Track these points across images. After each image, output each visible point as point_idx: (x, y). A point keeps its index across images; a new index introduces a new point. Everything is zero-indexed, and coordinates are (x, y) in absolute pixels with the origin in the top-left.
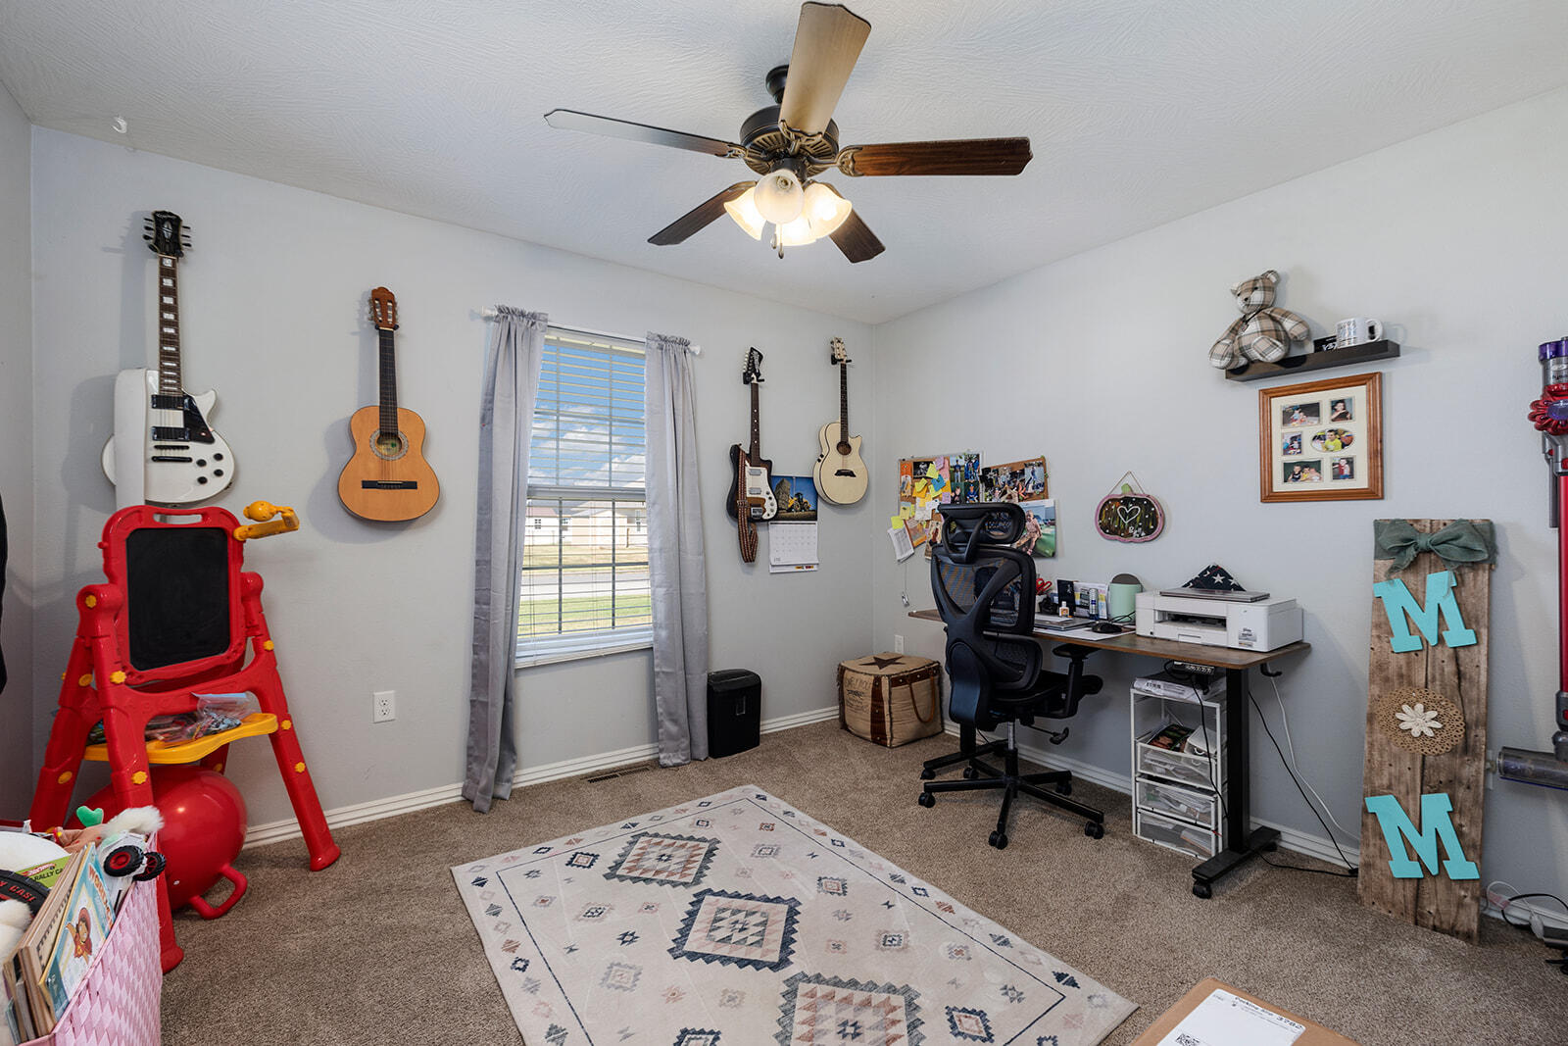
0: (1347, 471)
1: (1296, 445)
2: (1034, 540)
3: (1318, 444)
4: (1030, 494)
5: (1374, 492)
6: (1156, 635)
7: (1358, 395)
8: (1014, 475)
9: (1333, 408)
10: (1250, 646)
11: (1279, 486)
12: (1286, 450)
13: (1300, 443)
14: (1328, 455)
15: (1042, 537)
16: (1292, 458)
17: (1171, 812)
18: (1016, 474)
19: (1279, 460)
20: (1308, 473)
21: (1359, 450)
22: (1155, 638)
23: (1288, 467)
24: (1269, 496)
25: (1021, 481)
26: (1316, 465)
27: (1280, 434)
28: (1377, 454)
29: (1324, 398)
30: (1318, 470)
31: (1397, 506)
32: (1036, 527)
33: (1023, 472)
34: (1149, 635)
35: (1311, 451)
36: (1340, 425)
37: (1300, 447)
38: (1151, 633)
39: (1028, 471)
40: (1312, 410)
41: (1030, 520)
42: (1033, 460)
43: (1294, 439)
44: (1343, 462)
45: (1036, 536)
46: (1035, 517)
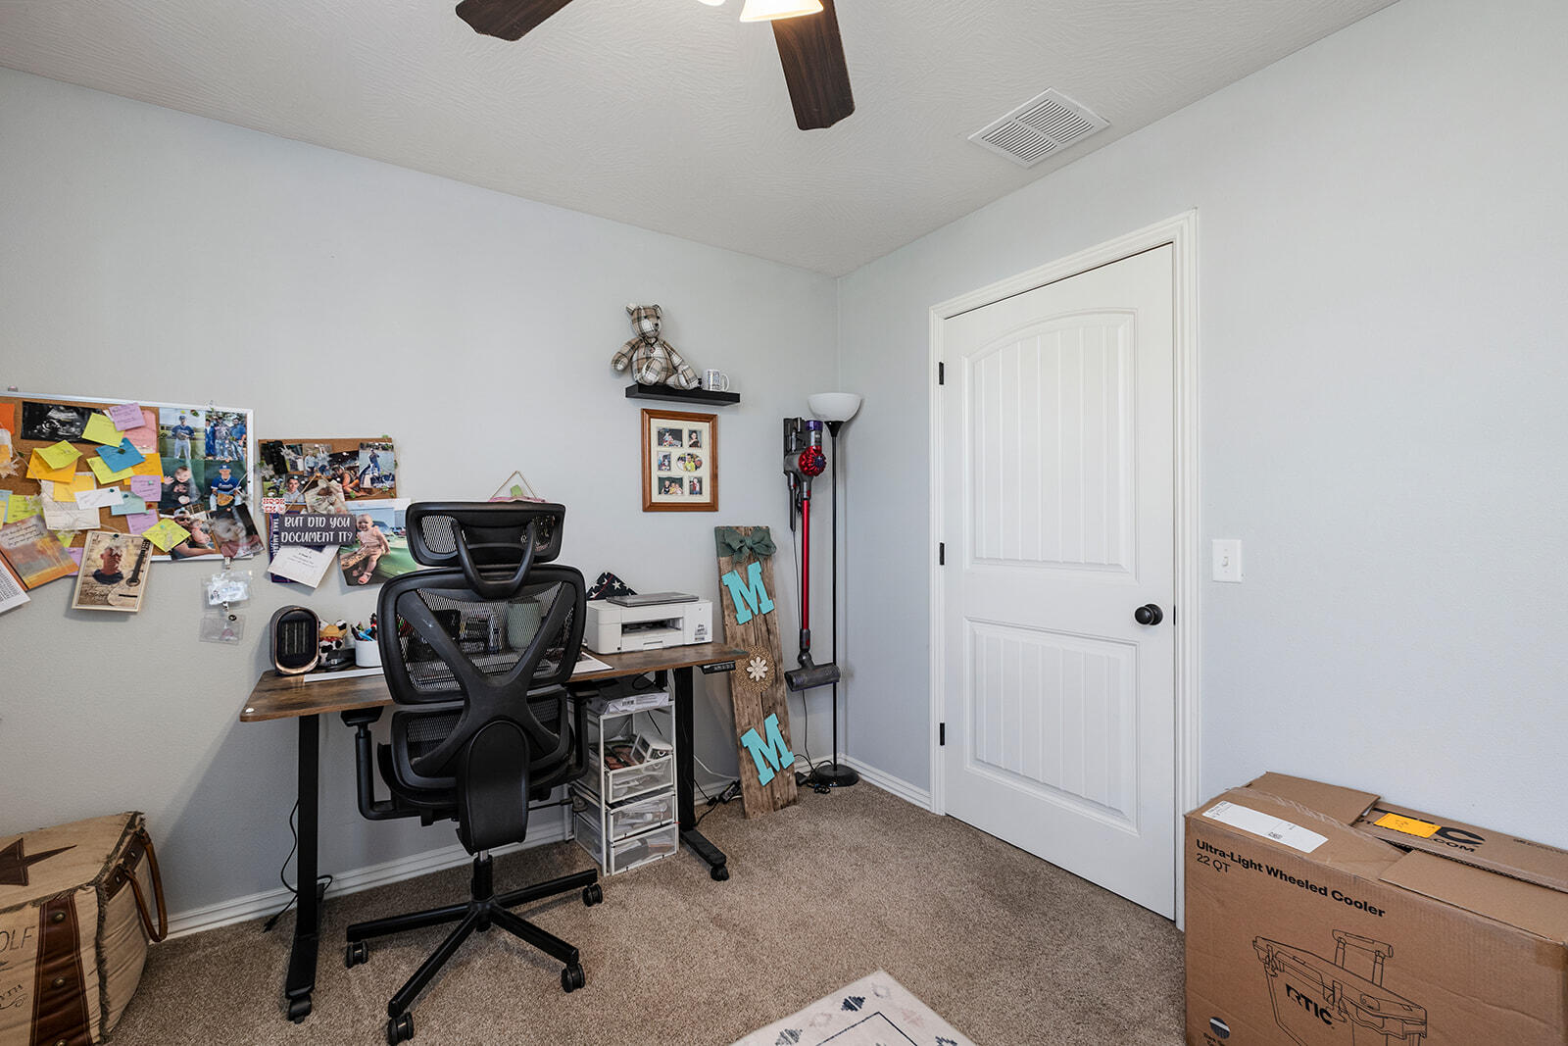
0: (698, 489)
1: (666, 463)
2: (375, 558)
3: (681, 463)
4: (369, 491)
5: (712, 507)
6: (623, 650)
7: (704, 428)
8: (336, 458)
9: (690, 436)
10: (703, 639)
11: (657, 498)
12: (661, 466)
13: (669, 462)
14: (688, 475)
15: (391, 553)
16: (664, 474)
17: (635, 829)
18: (342, 457)
19: (656, 474)
20: (675, 488)
21: (705, 472)
22: (624, 653)
23: (661, 480)
24: (650, 507)
25: (350, 469)
26: (679, 481)
27: (657, 452)
28: (715, 477)
29: (685, 426)
30: (681, 486)
31: (724, 517)
32: (379, 538)
33: (354, 455)
34: (617, 651)
35: (677, 470)
36: (693, 451)
37: (669, 465)
38: (619, 649)
39: (364, 459)
40: (677, 434)
41: (366, 529)
42: (377, 440)
43: (665, 457)
44: (696, 481)
45: (379, 552)
46: (375, 523)
